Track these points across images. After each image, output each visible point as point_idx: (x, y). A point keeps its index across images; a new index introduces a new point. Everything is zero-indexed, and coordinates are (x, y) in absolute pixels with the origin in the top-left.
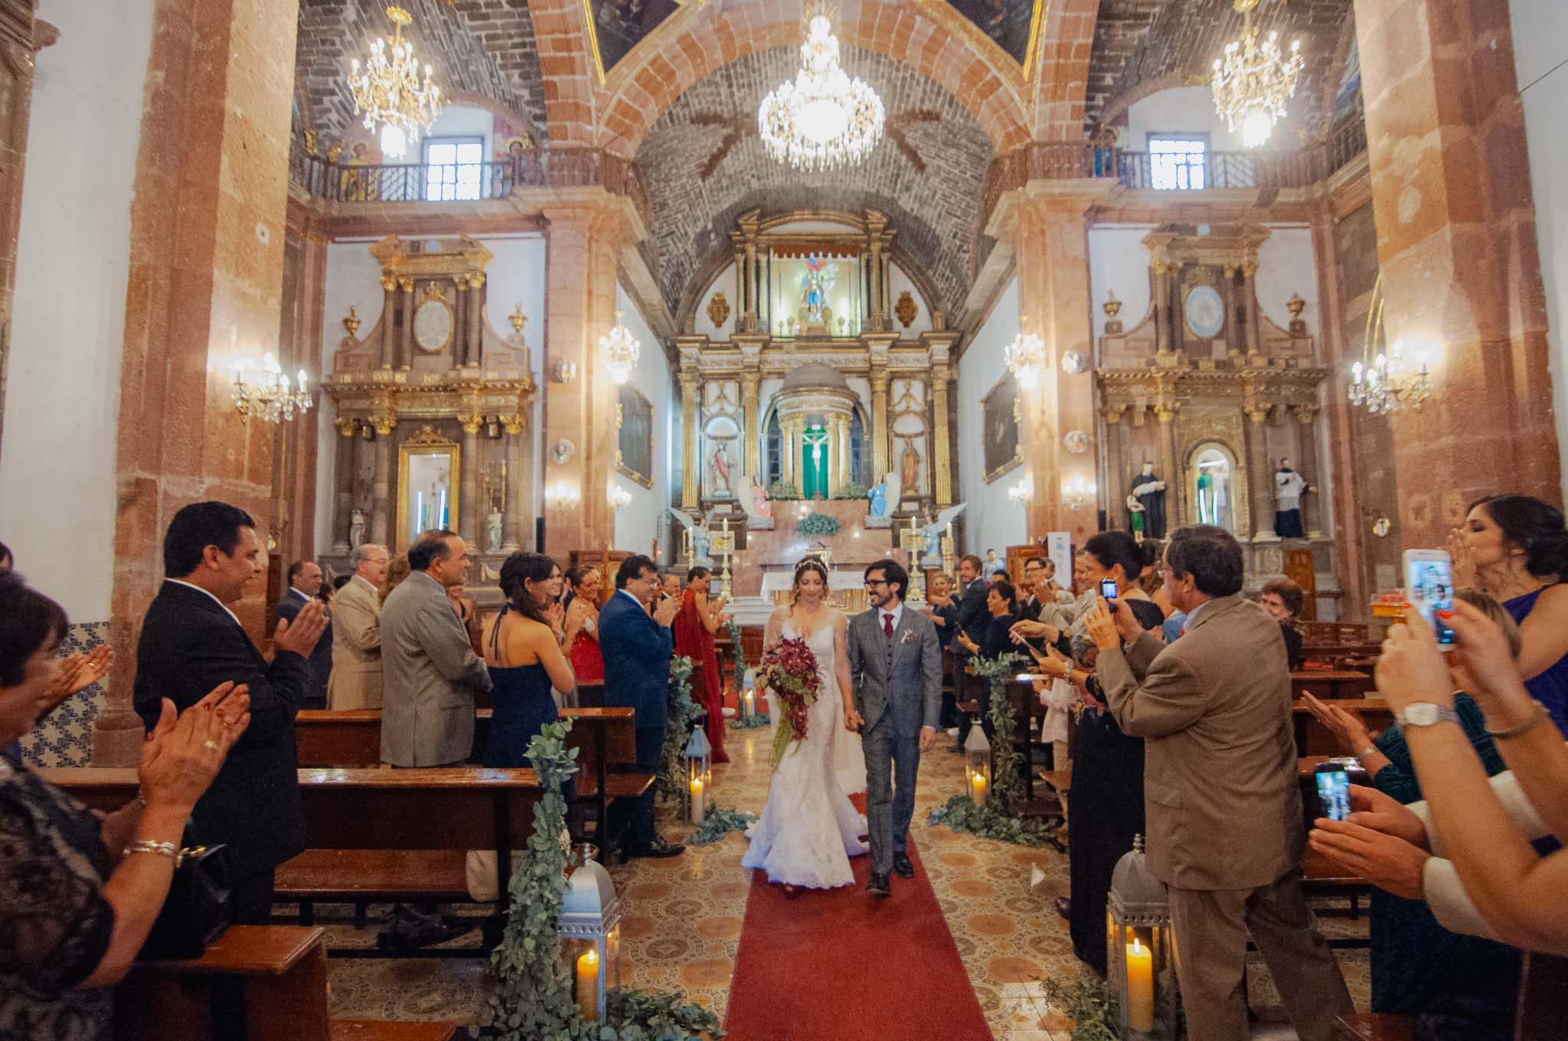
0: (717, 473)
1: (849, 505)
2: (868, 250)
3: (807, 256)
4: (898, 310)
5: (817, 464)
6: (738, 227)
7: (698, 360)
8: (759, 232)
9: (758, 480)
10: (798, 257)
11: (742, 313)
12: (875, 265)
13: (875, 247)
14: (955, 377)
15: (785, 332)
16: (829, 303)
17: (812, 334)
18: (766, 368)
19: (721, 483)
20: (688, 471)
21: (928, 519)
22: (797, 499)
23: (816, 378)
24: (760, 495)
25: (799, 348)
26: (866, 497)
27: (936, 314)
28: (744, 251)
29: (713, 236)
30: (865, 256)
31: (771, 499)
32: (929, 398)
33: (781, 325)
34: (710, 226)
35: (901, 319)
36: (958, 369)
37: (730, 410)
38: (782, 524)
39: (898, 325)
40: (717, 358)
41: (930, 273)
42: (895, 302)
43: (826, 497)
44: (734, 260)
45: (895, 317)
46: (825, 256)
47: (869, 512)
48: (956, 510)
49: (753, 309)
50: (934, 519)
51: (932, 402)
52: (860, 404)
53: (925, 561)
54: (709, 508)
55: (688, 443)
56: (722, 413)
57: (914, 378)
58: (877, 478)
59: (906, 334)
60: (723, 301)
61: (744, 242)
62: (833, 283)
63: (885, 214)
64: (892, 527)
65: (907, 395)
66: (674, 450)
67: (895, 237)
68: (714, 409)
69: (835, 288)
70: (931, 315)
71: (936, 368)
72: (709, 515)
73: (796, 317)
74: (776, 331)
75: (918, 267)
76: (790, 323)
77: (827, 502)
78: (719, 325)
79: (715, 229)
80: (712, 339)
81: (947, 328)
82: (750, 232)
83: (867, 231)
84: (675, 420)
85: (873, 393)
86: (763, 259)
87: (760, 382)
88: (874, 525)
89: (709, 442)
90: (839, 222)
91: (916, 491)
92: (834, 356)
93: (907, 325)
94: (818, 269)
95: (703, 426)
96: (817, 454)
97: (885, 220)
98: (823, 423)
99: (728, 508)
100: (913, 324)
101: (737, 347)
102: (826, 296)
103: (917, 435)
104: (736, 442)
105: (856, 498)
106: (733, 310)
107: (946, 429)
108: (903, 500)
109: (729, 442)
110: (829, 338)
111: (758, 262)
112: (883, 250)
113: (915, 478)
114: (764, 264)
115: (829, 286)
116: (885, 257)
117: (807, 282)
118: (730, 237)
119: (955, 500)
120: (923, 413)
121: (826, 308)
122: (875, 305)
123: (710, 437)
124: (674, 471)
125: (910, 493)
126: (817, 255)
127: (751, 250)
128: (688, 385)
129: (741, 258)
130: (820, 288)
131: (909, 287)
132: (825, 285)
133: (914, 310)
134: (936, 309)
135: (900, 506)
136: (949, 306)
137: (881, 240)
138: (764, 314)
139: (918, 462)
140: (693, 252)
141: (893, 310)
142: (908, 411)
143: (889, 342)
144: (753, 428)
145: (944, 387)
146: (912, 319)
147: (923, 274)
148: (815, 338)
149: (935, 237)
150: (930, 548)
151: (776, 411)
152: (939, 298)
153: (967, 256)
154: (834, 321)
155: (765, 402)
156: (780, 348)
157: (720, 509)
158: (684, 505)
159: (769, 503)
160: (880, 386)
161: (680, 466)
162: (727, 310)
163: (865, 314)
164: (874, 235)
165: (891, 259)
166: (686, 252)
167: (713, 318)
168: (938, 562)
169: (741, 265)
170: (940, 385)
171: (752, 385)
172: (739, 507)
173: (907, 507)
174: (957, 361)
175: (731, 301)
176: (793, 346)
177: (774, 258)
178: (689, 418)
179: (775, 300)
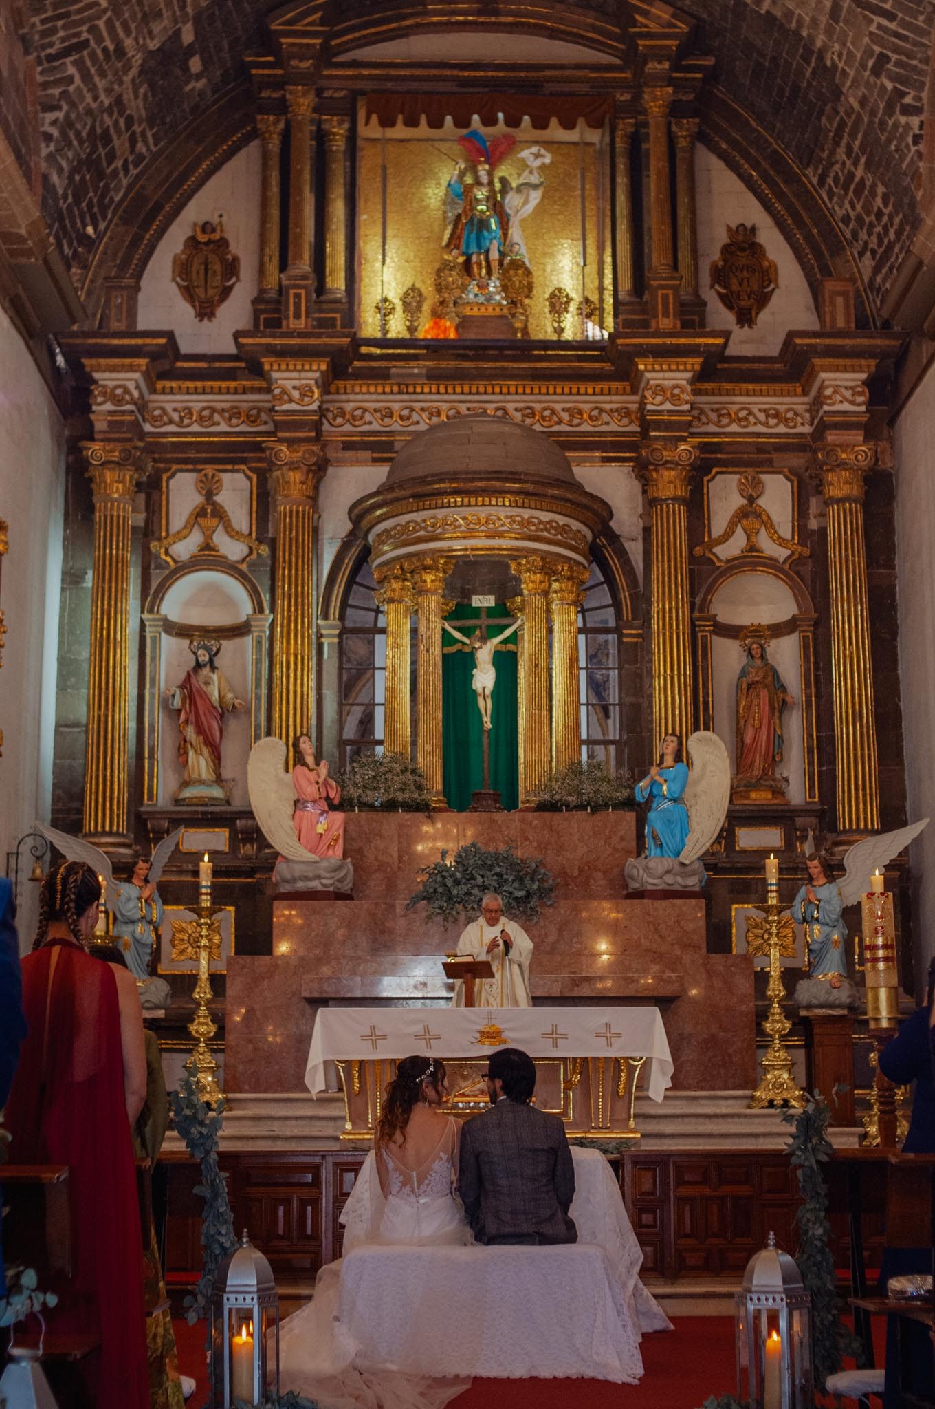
0: (190, 732)
1: (576, 826)
2: (635, 108)
3: (462, 122)
4: (719, 275)
5: (485, 706)
6: (266, 41)
7: (142, 406)
8: (326, 56)
9: (307, 747)
10: (436, 123)
11: (274, 277)
12: (655, 149)
13: (656, 101)
14: (887, 464)
15: (397, 327)
16: (523, 251)
17: (471, 335)
18: (338, 429)
19: (200, 764)
20: (103, 722)
21: (815, 866)
22: (422, 807)
23: (481, 458)
24: (311, 791)
25: (434, 376)
26: (629, 803)
27: (830, 286)
28: (282, 107)
29: (195, 64)
30: (626, 126)
31: (343, 805)
32: (813, 524)
33: (384, 309)
34: (188, 36)
35: (727, 301)
36: (892, 441)
37: (233, 550)
38: (376, 883)
39: (721, 316)
40: (197, 402)
41: (811, 176)
42: (713, 254)
43: (512, 804)
44: (254, 134)
45: (710, 296)
46: (513, 122)
47: (640, 849)
48: (895, 842)
49: (305, 264)
50: (834, 870)
51: (823, 532)
52: (614, 538)
53: (806, 992)
54: (159, 836)
55: (105, 644)
56: (208, 558)
57: (768, 466)
58: (665, 747)
59: (743, 343)
60: (223, 243)
61: (280, 84)
62: (535, 196)
63: (680, 12)
64: (706, 894)
65: (750, 513)
66: (64, 662)
67: (712, 76)
68: (184, 549)
69: (540, 210)
70: (815, 289)
71: (831, 437)
72: (160, 854)
73: (428, 289)
74: (370, 325)
75: (777, 161)
76: (412, 302)
77: (515, 815)
78: (206, 311)
79: (201, 46)
80: (185, 348)
81: (862, 324)
82: (302, 53)
83: (633, 58)
84: (71, 579)
85: (651, 502)
86: (338, 130)
87: (319, 470)
88: (651, 883)
89: (169, 646)
90: (553, 34)
91: (778, 792)
92: (538, 402)
93: (746, 318)
94: (494, 161)
95: (151, 596)
96: (484, 679)
97: (683, 28)
98: (506, 589)
99: (219, 839)
100: (764, 317)
101: (256, 370)
102: (515, 233)
103: (777, 630)
104: (249, 641)
105: (597, 807)
106: (247, 270)
107: (862, 610)
108: (737, 818)
109: (228, 646)
110: (526, 348)
111: (321, 137)
112: (675, 110)
113: (775, 756)
114: (339, 145)
115: (522, 206)
116: (684, 129)
117: (462, 194)
118: (243, 69)
119: (893, 818)
120: (796, 563)
121: (517, 265)
122: (657, 258)
123: (175, 630)
124: (62, 726)
125: (760, 797)
126: (489, 121)
127: (303, 103)
128: (109, 476)
129: (272, 125)
130: (498, 208)
131: (755, 215)
132: (512, 201)
133: (767, 276)
134: (826, 271)
135: (727, 835)
136: (867, 263)
137: (671, 82)
138: (337, 282)
139: (781, 706)
140: (136, 106)
141: (705, 277)
142: (752, 560)
143: (696, 362)
144: (298, 599)
145: (856, 491)
146: (763, 300)
147: (792, 178)
148: (479, 350)
149: (826, 72)
150: (816, 954)
151: (366, 554)
152: (837, 248)
153: (915, 121)
154: (539, 304)
155: (335, 526)
156: (382, 376)
157: (196, 840)
158: (89, 826)
159: (339, 817)
160: (669, 484)
161: (81, 712)
162: (232, 268)
163: (626, 284)
164: (653, 67)
165: (701, 137)
166: (119, 101)
167: (188, 293)
168: (843, 995)
169: (274, 145)
170: (840, 485)
171: (296, 477)
172: (254, 835)
173: (748, 838)
174: (892, 421)
175: (243, 245)
176: (416, 368)
177: (370, 129)
178: (110, 576)
179: (369, 246)
